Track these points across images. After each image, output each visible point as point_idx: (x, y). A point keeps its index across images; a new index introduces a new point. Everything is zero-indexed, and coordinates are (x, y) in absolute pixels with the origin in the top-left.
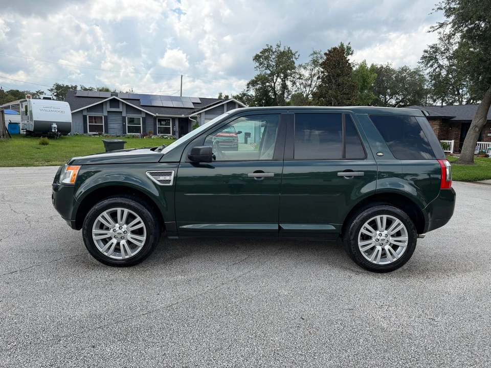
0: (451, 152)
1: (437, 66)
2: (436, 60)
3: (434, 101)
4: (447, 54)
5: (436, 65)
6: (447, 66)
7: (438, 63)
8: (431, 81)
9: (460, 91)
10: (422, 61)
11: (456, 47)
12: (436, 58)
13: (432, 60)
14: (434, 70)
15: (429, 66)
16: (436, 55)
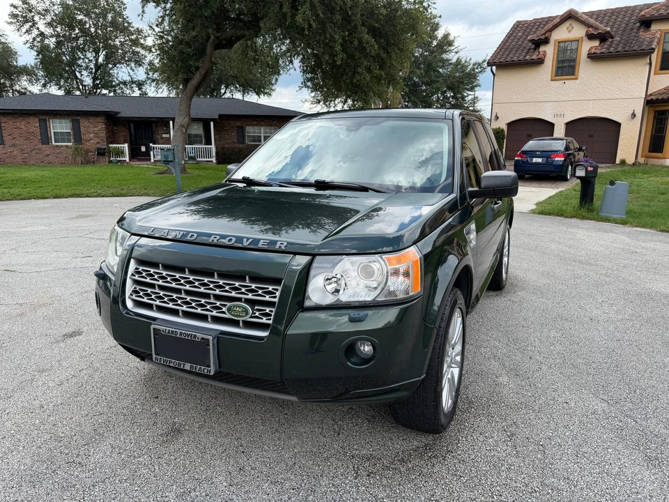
0: (127, 159)
1: (37, 33)
2: (34, 24)
3: (44, 86)
4: (49, 18)
5: (35, 32)
6: (52, 36)
7: (38, 28)
8: (38, 55)
9: (78, 74)
10: (11, 20)
11: (58, 9)
12: (34, 21)
13: (27, 21)
14: (34, 39)
15: (24, 30)
16: (33, 16)
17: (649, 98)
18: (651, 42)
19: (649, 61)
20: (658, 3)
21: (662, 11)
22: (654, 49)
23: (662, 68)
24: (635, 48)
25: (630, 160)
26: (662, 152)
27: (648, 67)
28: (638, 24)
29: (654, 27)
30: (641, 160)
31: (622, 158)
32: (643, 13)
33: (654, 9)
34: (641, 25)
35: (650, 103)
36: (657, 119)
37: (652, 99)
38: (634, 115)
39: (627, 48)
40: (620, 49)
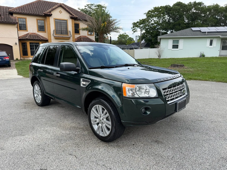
17: (19, 38)
18: (15, 20)
19: (17, 26)
20: (13, 8)
21: (16, 11)
22: (17, 23)
23: (20, 29)
24: (11, 21)
25: (19, 58)
26: (27, 55)
27: (17, 28)
28: (8, 13)
29: (14, 15)
30: (22, 58)
31: (17, 58)
32: (10, 10)
33: (13, 9)
34: (9, 14)
35: (20, 40)
36: (23, 45)
37: (20, 39)
38: (16, 44)
39: (8, 21)
40: (6, 21)
